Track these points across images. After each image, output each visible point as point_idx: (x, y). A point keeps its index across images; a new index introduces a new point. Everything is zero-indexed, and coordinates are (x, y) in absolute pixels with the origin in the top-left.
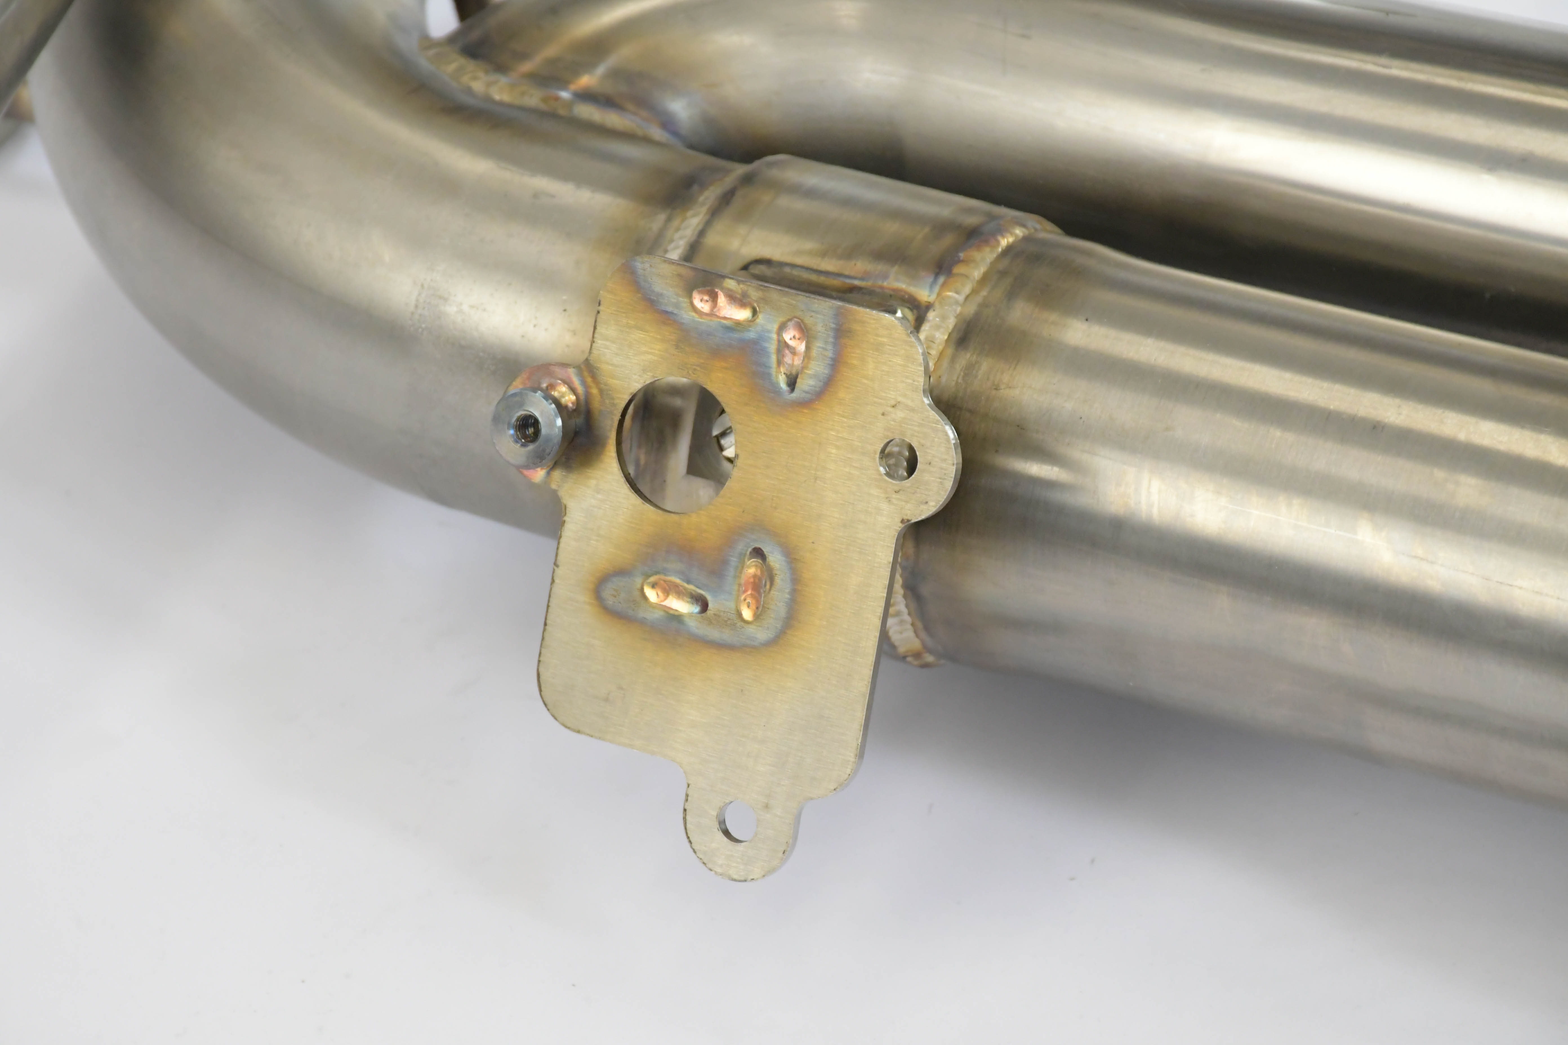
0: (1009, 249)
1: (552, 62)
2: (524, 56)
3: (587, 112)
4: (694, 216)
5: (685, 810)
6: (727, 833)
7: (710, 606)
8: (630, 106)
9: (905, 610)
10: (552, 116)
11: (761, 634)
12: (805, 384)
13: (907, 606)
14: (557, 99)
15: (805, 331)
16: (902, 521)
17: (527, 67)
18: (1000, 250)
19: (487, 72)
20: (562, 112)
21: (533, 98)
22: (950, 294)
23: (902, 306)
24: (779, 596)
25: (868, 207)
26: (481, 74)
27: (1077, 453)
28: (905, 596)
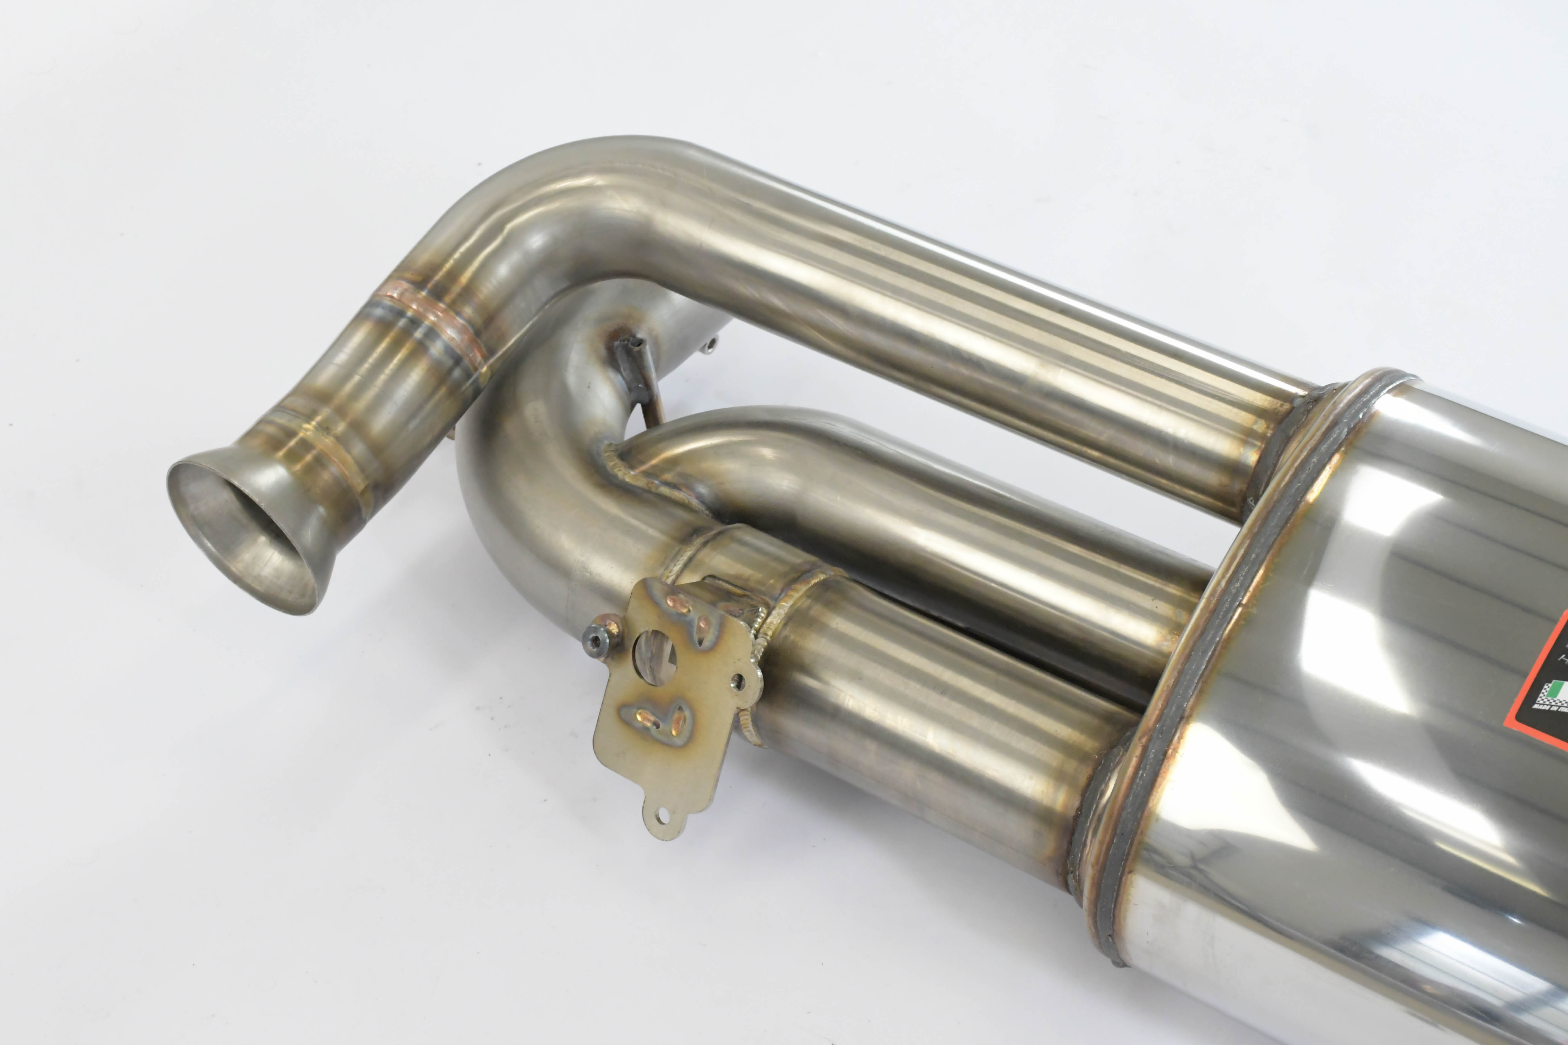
0: (815, 584)
1: (655, 467)
2: (643, 463)
3: (665, 490)
4: (689, 551)
5: (643, 807)
6: (659, 820)
7: (661, 727)
8: (684, 489)
9: (753, 730)
10: (649, 491)
11: (679, 742)
12: (706, 643)
13: (753, 728)
14: (653, 483)
15: (708, 623)
16: (737, 708)
17: (644, 468)
18: (810, 585)
19: (625, 467)
20: (653, 490)
21: (641, 483)
22: (783, 603)
23: (763, 606)
24: (687, 727)
25: (767, 554)
26: (622, 469)
27: (827, 676)
28: (752, 725)
